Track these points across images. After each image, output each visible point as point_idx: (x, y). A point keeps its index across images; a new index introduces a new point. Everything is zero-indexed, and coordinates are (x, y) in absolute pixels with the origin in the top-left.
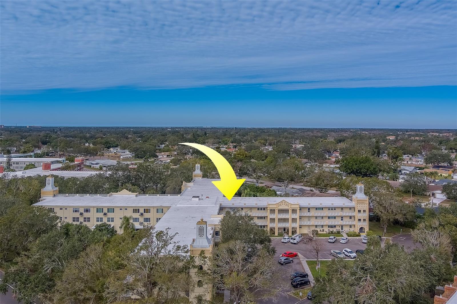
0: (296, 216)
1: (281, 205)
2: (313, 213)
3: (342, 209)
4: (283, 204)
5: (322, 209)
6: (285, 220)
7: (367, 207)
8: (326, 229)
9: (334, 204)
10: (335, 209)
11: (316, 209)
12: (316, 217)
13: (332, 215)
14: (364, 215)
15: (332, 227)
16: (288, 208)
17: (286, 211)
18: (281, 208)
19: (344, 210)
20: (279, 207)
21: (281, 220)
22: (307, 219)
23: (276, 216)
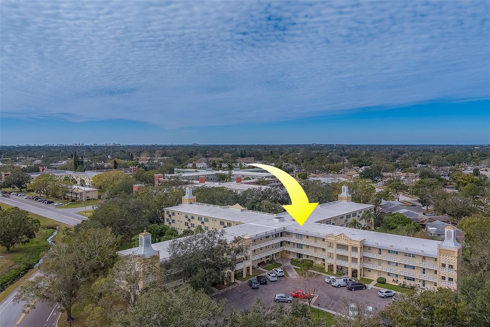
0: (357, 255)
1: (340, 239)
2: (385, 257)
3: (424, 258)
4: (341, 238)
5: (397, 253)
6: (345, 258)
7: (455, 262)
8: (401, 281)
9: (409, 249)
10: (414, 256)
11: (389, 251)
12: (389, 263)
13: (410, 264)
14: (450, 273)
15: (409, 279)
16: (348, 244)
17: (345, 247)
18: (339, 242)
19: (427, 260)
20: (337, 241)
21: (340, 257)
22: (376, 263)
23: (335, 251)
